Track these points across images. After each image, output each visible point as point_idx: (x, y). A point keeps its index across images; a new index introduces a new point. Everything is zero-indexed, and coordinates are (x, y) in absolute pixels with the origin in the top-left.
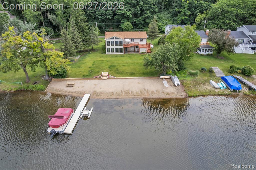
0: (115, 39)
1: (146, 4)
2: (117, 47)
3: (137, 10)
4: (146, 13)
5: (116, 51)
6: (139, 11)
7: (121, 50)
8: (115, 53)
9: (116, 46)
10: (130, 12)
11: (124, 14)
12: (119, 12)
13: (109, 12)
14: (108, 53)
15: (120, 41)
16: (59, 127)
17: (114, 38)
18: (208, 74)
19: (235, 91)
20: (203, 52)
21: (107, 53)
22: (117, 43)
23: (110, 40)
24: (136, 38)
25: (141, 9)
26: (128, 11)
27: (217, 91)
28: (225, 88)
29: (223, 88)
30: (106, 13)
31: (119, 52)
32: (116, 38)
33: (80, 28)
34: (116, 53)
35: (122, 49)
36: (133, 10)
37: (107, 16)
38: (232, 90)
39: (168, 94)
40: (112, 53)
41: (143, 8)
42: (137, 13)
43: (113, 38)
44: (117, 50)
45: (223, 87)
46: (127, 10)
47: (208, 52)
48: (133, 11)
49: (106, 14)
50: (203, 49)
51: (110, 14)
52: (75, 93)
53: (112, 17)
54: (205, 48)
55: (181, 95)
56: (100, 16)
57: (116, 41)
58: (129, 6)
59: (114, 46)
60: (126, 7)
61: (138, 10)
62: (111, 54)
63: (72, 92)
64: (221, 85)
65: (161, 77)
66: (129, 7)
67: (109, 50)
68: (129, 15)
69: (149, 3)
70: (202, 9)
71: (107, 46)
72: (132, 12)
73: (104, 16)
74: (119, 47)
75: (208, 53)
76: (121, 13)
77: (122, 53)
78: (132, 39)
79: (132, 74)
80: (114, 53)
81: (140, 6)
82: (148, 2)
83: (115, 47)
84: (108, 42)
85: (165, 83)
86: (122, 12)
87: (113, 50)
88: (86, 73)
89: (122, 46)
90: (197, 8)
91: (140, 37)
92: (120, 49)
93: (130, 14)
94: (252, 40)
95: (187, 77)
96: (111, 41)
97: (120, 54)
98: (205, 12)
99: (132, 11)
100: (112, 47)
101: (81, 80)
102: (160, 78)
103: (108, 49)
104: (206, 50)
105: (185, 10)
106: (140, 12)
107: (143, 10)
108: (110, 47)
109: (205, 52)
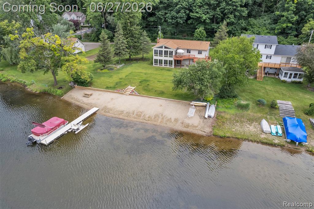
1: (230, 5)
2: (166, 59)
3: (217, 14)
4: (229, 17)
5: (165, 64)
6: (219, 15)
8: (163, 66)
9: (165, 56)
10: (208, 15)
11: (200, 18)
12: (194, 16)
13: (180, 15)
14: (155, 65)
15: (170, 51)
16: (40, 135)
17: (164, 47)
18: (267, 110)
19: (293, 142)
20: (285, 76)
21: (154, 65)
22: (166, 52)
23: (159, 49)
25: (222, 12)
26: (206, 15)
27: (263, 136)
28: (279, 135)
29: (275, 134)
30: (177, 16)
31: (168, 65)
32: (166, 48)
33: (129, 32)
34: (164, 65)
35: (172, 61)
36: (212, 13)
37: (178, 19)
38: (289, 140)
39: (188, 126)
40: (159, 65)
41: (225, 10)
42: (217, 17)
43: (162, 47)
44: (166, 62)
45: (277, 133)
46: (203, 13)
47: (294, 77)
48: (212, 14)
49: (177, 18)
50: (286, 74)
51: (181, 18)
52: (87, 104)
53: (184, 21)
54: (289, 72)
55: (204, 132)
57: (165, 51)
58: (208, 7)
59: (162, 56)
60: (203, 9)
61: (218, 13)
62: (158, 66)
63: (84, 103)
64: (276, 129)
65: (192, 102)
66: (207, 9)
67: (156, 61)
68: (206, 19)
69: (234, 4)
71: (155, 56)
72: (211, 16)
73: (175, 20)
74: (168, 59)
75: (294, 80)
76: (196, 16)
78: (188, 50)
79: (161, 94)
80: (162, 65)
81: (221, 9)
82: (232, 3)
83: (163, 58)
84: (156, 52)
85: (192, 111)
86: (197, 16)
87: (161, 61)
88: (112, 85)
89: (172, 57)
90: (311, 11)
92: (169, 61)
93: (207, 18)
95: (230, 108)
96: (160, 51)
97: (169, 68)
99: (210, 15)
100: (160, 58)
102: (191, 104)
103: (155, 59)
104: (291, 74)
105: (288, 14)
106: (221, 16)
107: (225, 13)
108: (158, 58)
109: (290, 77)
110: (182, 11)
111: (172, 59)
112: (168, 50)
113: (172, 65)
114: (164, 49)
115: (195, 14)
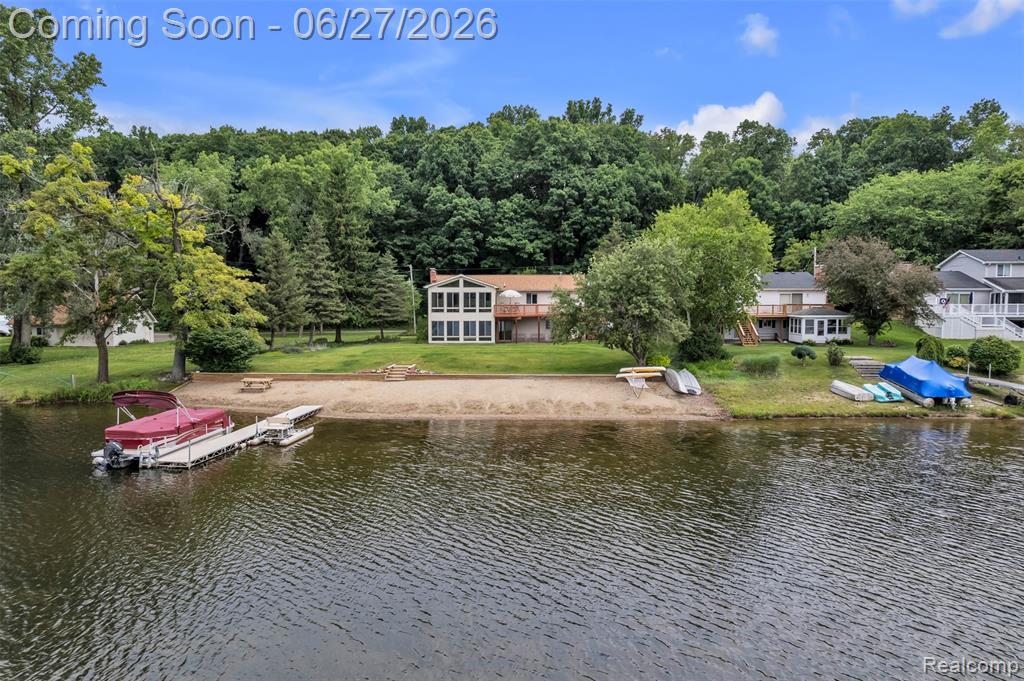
0: (465, 286)
1: (594, 214)
2: (470, 317)
3: (564, 237)
5: (466, 334)
6: (569, 239)
7: (484, 327)
8: (461, 341)
9: (465, 311)
10: (537, 243)
11: (513, 250)
12: (499, 244)
13: (460, 242)
14: (434, 339)
15: (481, 295)
17: (461, 283)
18: (827, 371)
19: (940, 405)
20: (810, 330)
21: (430, 341)
22: (469, 300)
23: (445, 291)
24: (545, 289)
25: (577, 233)
26: (531, 241)
27: (862, 406)
28: (896, 398)
29: (887, 399)
30: (452, 245)
31: (477, 336)
32: (468, 283)
33: (340, 254)
34: (465, 340)
35: (489, 323)
36: (549, 237)
38: (928, 401)
39: (645, 411)
40: (448, 339)
41: (583, 227)
42: (565, 245)
43: (455, 284)
44: (469, 327)
45: (889, 394)
46: (525, 238)
47: (831, 331)
48: (549, 239)
49: (450, 250)
50: (810, 323)
51: (463, 250)
53: (472, 261)
54: (816, 319)
56: (429, 256)
57: (466, 295)
58: (536, 222)
59: (458, 311)
61: (567, 235)
62: (445, 341)
64: (880, 388)
65: (622, 370)
66: (534, 227)
67: (438, 327)
68: (535, 253)
69: (604, 210)
70: (804, 229)
71: (434, 311)
72: (547, 244)
73: (444, 257)
74: (477, 317)
75: (830, 337)
76: (504, 245)
77: (490, 339)
80: (458, 339)
81: (574, 223)
82: (600, 208)
83: (461, 317)
84: (438, 299)
86: (509, 244)
87: (452, 327)
88: (330, 367)
89: (490, 311)
92: (481, 323)
93: (538, 250)
94: (1003, 291)
96: (449, 295)
97: (482, 345)
98: (813, 235)
99: (545, 240)
100: (452, 317)
102: (618, 376)
103: (434, 324)
104: (821, 323)
107: (586, 234)
108: (445, 317)
109: (821, 333)
110: (466, 232)
111: (489, 317)
112: (477, 291)
113: (490, 334)
114: (462, 290)
115: (501, 240)
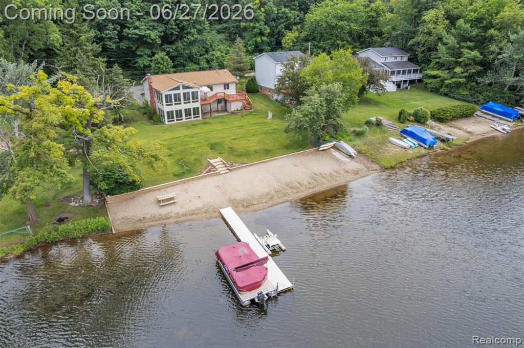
0: (183, 89)
2: (188, 106)
3: (171, 28)
4: (190, 33)
5: (186, 115)
7: (196, 111)
8: (184, 120)
9: (185, 103)
10: (156, 32)
11: (144, 37)
12: (132, 34)
13: (109, 34)
14: (168, 121)
15: (193, 93)
17: (181, 87)
18: (378, 130)
21: (166, 123)
22: (186, 97)
23: (173, 93)
25: (178, 26)
26: (152, 31)
27: (410, 152)
29: (415, 146)
30: (104, 35)
31: (192, 116)
32: (185, 87)
34: (186, 119)
35: (198, 108)
36: (160, 28)
37: (106, 41)
38: (427, 147)
40: (177, 120)
42: (172, 33)
43: (178, 88)
44: (188, 113)
45: (414, 144)
46: (148, 29)
48: (162, 29)
51: (110, 39)
57: (184, 94)
59: (180, 103)
60: (145, 22)
61: (174, 27)
62: (176, 122)
64: (409, 141)
66: (151, 21)
67: (170, 114)
68: (156, 39)
71: (167, 105)
72: (161, 32)
74: (192, 105)
77: (199, 117)
79: (268, 153)
80: (182, 119)
83: (183, 107)
84: (168, 99)
85: (339, 155)
86: (139, 33)
87: (179, 113)
89: (197, 101)
91: (223, 81)
92: (194, 109)
93: (158, 37)
94: (390, 70)
95: (354, 140)
96: (175, 95)
97: (195, 121)
100: (178, 107)
101: (177, 185)
102: (320, 149)
103: (168, 112)
105: (260, 25)
106: (178, 31)
108: (174, 108)
110: (111, 26)
111: (197, 105)
112: (190, 91)
113: (199, 114)
114: (181, 91)
115: (132, 31)
